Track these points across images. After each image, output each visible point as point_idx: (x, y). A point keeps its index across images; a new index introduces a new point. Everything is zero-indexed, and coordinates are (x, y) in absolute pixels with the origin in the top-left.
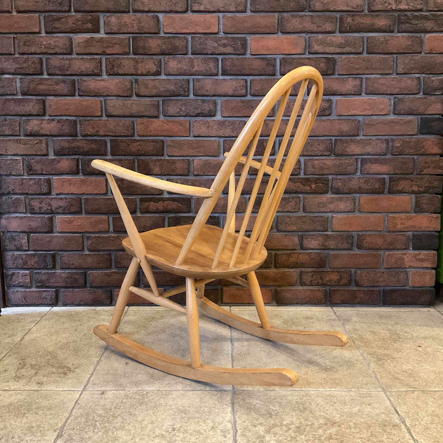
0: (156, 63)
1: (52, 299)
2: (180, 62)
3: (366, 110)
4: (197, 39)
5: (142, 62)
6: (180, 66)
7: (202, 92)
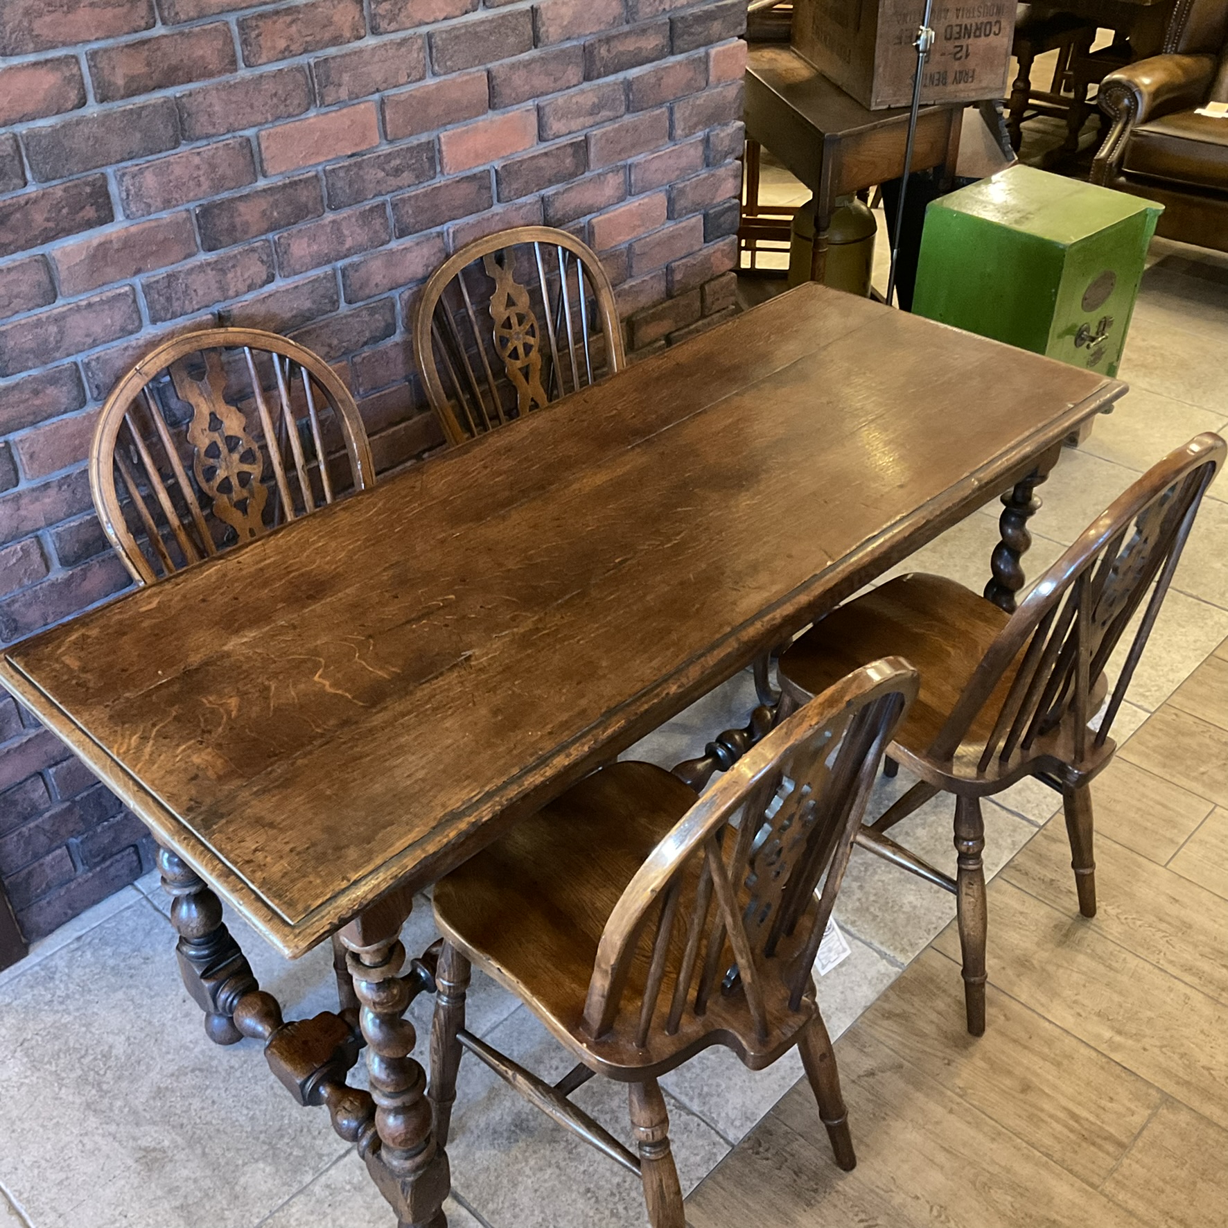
0: (265, 258)
1: (131, 870)
2: (313, 238)
3: (634, 228)
4: (342, 174)
5: (234, 266)
6: (315, 247)
7: (367, 291)
